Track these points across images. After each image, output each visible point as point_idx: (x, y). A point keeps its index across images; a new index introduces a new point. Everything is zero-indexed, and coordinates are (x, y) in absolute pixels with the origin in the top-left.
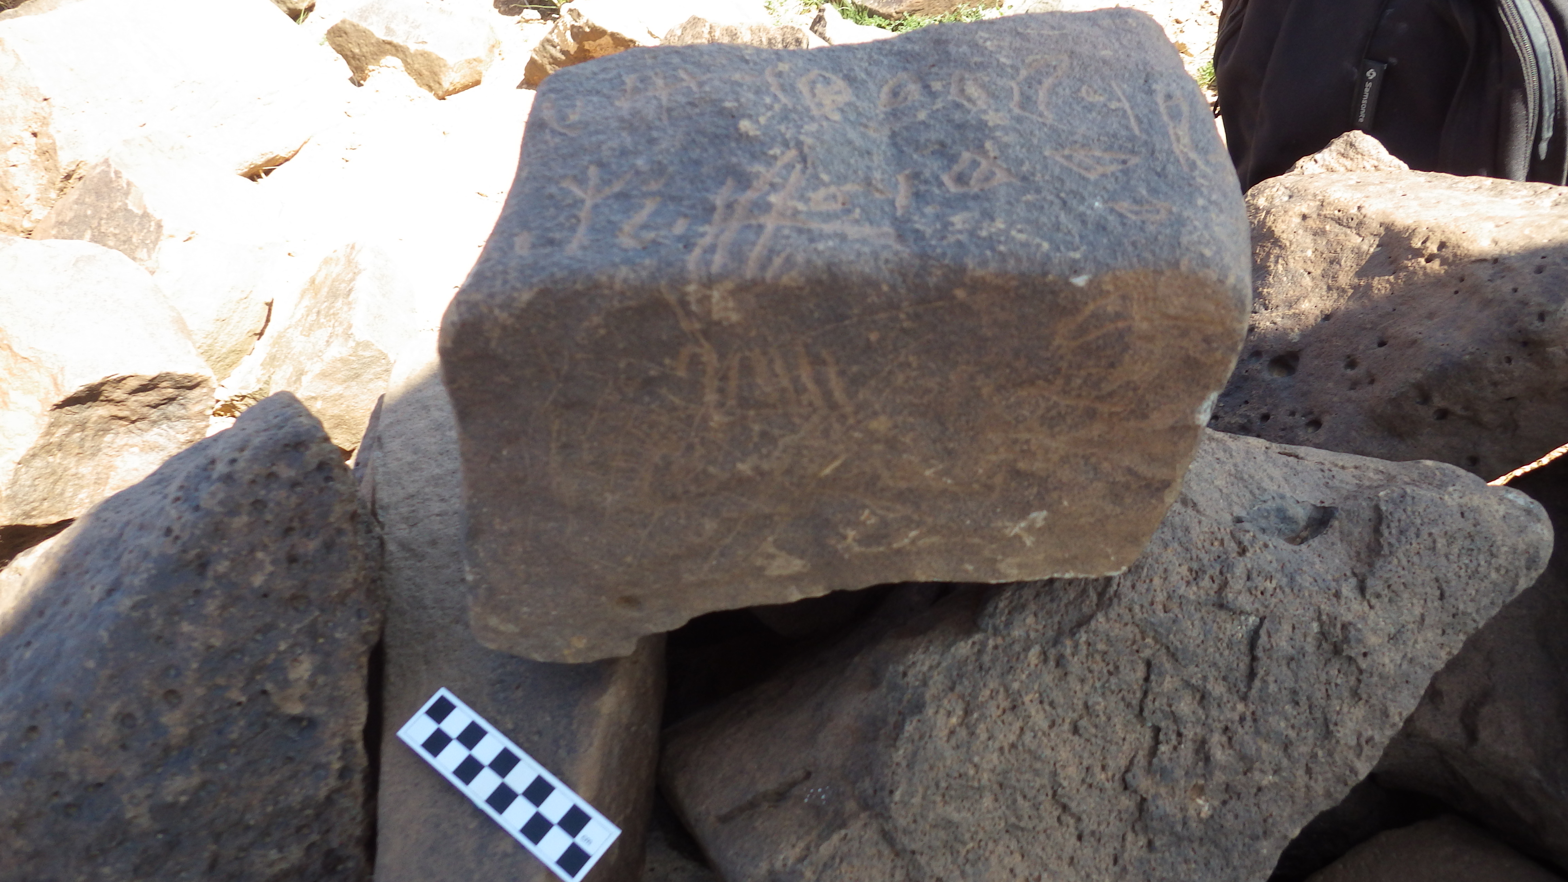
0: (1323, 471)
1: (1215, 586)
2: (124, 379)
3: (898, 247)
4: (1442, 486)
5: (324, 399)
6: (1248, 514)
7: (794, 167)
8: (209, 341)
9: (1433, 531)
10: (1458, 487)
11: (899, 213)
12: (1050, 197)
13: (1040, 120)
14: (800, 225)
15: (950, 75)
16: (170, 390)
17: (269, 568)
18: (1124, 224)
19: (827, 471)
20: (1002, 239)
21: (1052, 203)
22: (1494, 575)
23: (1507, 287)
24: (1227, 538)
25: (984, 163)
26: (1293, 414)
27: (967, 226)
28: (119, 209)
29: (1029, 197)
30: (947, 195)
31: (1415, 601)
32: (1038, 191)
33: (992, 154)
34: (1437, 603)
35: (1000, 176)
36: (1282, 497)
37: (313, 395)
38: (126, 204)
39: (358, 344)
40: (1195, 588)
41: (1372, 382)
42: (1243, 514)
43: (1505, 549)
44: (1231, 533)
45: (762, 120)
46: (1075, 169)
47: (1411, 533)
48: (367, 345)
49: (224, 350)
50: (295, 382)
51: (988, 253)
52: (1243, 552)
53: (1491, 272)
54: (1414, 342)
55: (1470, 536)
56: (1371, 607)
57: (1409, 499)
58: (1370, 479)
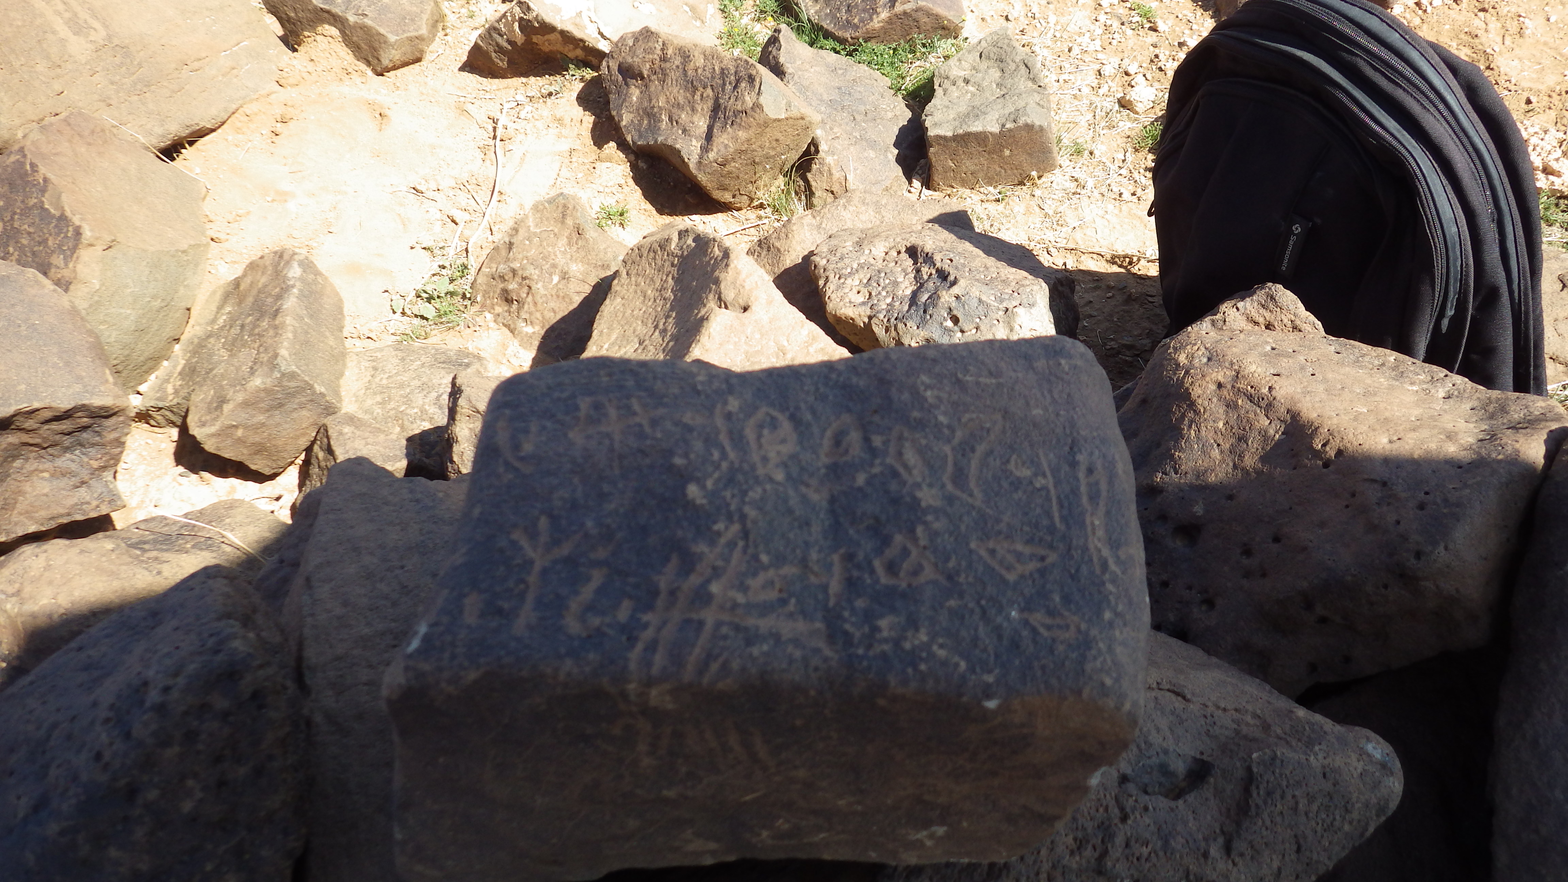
0: (1205, 717)
1: (1096, 855)
2: (38, 410)
3: (828, 652)
4: (1310, 744)
5: (246, 427)
6: (1133, 771)
7: (736, 544)
8: (126, 352)
9: (1297, 793)
10: (1323, 746)
11: (831, 603)
12: (971, 605)
13: (970, 500)
14: (737, 620)
15: (890, 429)
16: (85, 420)
17: (199, 795)
18: (1035, 641)
19: (748, 798)
20: (924, 655)
21: (972, 611)
22: (1347, 827)
23: (1391, 518)
24: (1112, 804)
25: (914, 552)
26: (1190, 588)
27: (893, 634)
28: (35, 205)
29: (952, 603)
30: (878, 587)
31: (1274, 857)
32: (961, 595)
33: (923, 542)
34: (1294, 856)
35: (928, 573)
36: (1166, 752)
37: (234, 423)
38: (43, 202)
39: (283, 375)
40: (1077, 858)
41: (1264, 575)
42: (1129, 771)
43: (1359, 805)
44: (1116, 796)
45: (709, 484)
46: (997, 567)
47: (1277, 796)
48: (293, 376)
49: (142, 359)
50: (216, 409)
51: (910, 670)
52: (1124, 818)
53: (1380, 495)
54: (1304, 549)
55: (1330, 796)
56: (1234, 864)
57: (1278, 762)
58: (1248, 724)
